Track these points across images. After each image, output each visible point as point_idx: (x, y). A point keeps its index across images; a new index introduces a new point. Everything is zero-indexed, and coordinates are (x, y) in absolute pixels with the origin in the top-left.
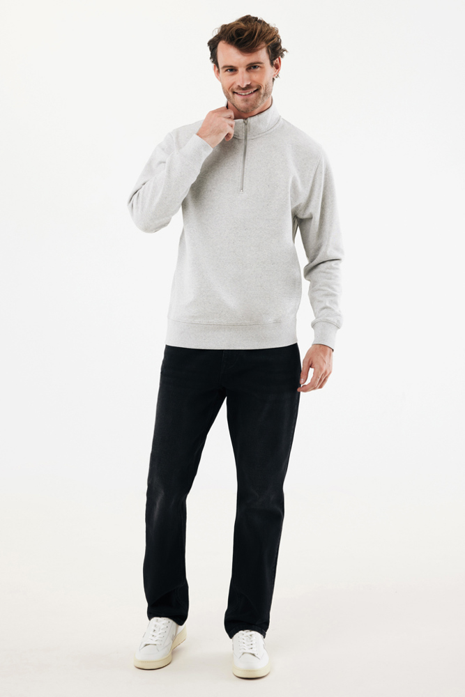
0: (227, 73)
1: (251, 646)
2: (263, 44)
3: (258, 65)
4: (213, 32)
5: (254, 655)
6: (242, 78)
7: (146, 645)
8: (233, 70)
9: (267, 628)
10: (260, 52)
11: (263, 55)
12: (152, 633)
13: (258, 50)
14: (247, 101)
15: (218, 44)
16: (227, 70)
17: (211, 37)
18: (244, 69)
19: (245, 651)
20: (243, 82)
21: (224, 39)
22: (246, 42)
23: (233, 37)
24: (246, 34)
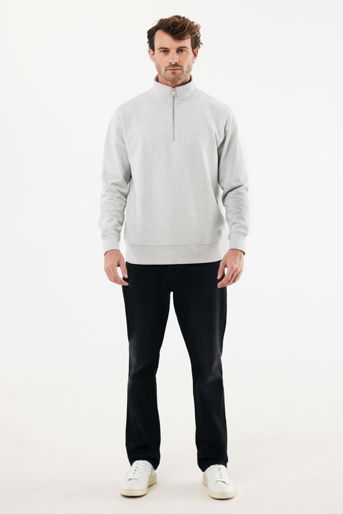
0: (161, 53)
1: (221, 476)
2: (189, 36)
3: (185, 49)
4: (153, 23)
5: (224, 482)
6: (173, 57)
7: (130, 480)
8: (166, 51)
9: (227, 461)
10: (186, 40)
11: (187, 43)
12: (133, 471)
13: (185, 39)
14: (174, 73)
15: (155, 32)
16: (161, 51)
17: (150, 27)
18: (175, 51)
19: (218, 480)
20: (174, 60)
21: (162, 29)
22: (178, 32)
23: (169, 27)
24: (179, 26)
